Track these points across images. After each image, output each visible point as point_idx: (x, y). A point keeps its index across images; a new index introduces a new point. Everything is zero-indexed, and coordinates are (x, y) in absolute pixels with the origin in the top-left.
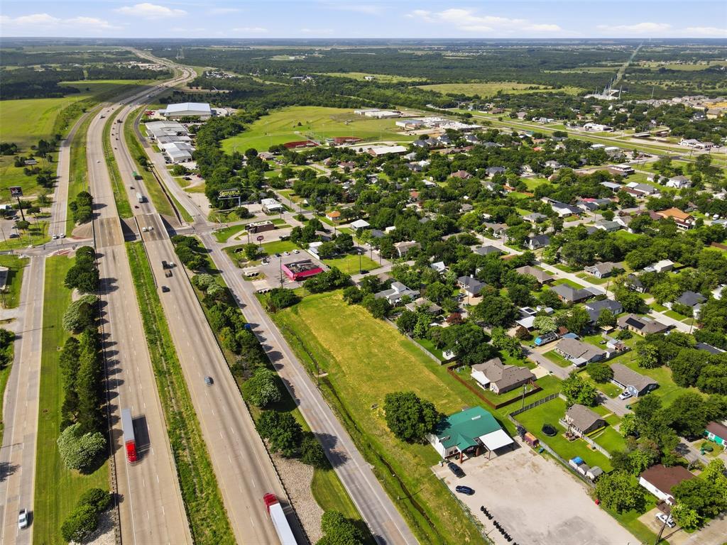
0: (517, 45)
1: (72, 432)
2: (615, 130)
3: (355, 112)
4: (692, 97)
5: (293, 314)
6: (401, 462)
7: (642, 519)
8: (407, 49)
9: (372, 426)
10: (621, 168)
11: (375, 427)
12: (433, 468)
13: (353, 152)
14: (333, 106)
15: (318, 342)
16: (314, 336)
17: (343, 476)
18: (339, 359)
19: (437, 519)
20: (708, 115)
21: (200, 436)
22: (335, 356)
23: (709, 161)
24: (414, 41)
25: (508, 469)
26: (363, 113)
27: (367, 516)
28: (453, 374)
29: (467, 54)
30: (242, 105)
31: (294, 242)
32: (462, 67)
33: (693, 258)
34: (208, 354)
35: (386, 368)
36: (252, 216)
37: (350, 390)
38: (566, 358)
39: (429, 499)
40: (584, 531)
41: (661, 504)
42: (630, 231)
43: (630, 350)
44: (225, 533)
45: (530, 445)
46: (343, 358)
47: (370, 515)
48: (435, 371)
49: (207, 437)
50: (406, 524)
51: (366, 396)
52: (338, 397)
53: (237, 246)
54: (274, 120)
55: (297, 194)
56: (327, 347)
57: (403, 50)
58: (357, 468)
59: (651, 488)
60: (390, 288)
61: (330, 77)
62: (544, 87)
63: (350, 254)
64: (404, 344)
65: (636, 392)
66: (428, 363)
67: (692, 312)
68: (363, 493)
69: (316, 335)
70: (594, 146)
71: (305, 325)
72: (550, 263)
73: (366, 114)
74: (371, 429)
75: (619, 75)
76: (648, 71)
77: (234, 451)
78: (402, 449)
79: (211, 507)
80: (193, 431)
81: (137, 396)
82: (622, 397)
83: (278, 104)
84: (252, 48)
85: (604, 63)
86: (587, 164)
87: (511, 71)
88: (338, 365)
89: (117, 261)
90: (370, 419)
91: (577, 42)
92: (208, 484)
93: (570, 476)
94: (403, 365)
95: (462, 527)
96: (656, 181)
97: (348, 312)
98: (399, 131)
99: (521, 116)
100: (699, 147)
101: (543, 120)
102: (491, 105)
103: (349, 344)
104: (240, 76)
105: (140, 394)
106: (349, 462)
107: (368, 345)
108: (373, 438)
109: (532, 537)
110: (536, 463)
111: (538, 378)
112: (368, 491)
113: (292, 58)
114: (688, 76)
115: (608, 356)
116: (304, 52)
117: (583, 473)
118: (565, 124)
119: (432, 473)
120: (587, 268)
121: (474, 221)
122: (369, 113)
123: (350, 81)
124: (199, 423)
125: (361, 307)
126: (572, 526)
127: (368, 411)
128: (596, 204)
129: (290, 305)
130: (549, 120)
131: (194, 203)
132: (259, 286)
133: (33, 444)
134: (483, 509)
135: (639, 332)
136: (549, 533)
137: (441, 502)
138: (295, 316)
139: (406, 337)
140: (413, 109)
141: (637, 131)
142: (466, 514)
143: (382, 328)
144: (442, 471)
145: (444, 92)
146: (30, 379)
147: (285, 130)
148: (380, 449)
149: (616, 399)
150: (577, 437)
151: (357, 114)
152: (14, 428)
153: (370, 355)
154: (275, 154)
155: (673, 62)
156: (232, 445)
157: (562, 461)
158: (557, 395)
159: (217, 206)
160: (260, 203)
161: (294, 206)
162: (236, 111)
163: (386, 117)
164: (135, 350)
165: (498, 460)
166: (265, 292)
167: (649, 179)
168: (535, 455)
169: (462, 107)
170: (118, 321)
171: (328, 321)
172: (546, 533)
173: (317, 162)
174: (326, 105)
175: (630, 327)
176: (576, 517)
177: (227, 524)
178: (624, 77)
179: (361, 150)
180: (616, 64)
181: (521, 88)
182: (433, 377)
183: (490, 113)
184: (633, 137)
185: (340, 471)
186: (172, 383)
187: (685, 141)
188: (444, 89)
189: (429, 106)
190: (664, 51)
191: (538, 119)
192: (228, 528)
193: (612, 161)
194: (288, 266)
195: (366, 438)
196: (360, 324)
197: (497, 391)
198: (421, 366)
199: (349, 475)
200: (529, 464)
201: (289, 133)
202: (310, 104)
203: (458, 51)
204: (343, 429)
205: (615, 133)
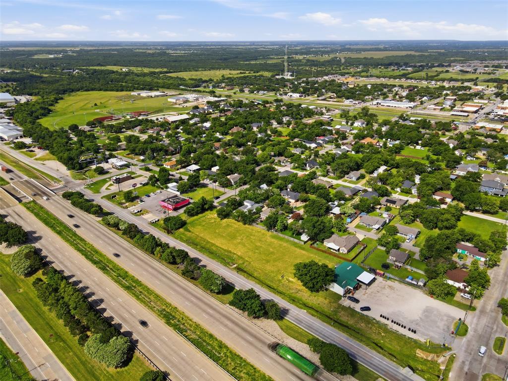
0: (211, 45)
1: (97, 341)
2: (305, 96)
3: (132, 94)
4: (333, 76)
5: (187, 233)
6: (319, 304)
7: (455, 299)
8: (138, 49)
9: (288, 288)
10: (326, 118)
11: (290, 289)
12: (340, 302)
13: (152, 121)
14: (112, 90)
15: (217, 246)
16: (211, 243)
17: (294, 321)
18: (239, 254)
19: (359, 329)
20: (349, 86)
21: (190, 320)
22: (235, 252)
23: (368, 111)
24: (139, 43)
25: (378, 292)
26: (139, 94)
27: (323, 339)
28: (315, 248)
29: (183, 52)
30: (35, 92)
31: (153, 185)
32: (186, 61)
33: (396, 163)
34: (153, 268)
35: (272, 253)
36: (107, 172)
37: (259, 271)
38: (368, 227)
39: (348, 320)
40: (435, 313)
41: (459, 289)
42: (353, 153)
43: (395, 216)
44: (255, 372)
45: (381, 276)
46: (242, 253)
47: (325, 337)
48: (303, 249)
49: (196, 319)
50: (348, 336)
51: (272, 272)
52: (254, 277)
53: (112, 194)
54: (70, 103)
55: (132, 153)
56: (226, 248)
57: (136, 49)
58: (297, 314)
59: (450, 282)
60: (244, 205)
61: (95, 69)
62: (248, 72)
63: (198, 187)
64: (273, 237)
65: (414, 237)
66: (295, 244)
67: (411, 192)
68: (312, 327)
69: (213, 242)
70: (302, 106)
71: (201, 237)
72: (324, 176)
73: (141, 95)
74: (288, 290)
75: (286, 64)
76: (300, 61)
77: (222, 323)
78: (315, 296)
79: (233, 360)
80: (183, 319)
81: (123, 307)
82: (408, 241)
83: (66, 91)
84: (11, 49)
85: (272, 57)
86: (304, 117)
87: (219, 62)
88: (240, 257)
89: (24, 218)
90: (283, 285)
91: (248, 44)
92: (220, 347)
93: (410, 287)
94: (281, 249)
95: (376, 329)
96: (347, 124)
97: (224, 225)
98: (173, 105)
99: (246, 90)
100: (355, 104)
101: (261, 92)
102: (223, 85)
103: (239, 243)
104: (17, 71)
105: (124, 305)
106: (290, 312)
107: (252, 242)
108: (293, 295)
109: (414, 323)
110: (390, 285)
111: (360, 240)
112: (314, 325)
113: (52, 56)
114: (324, 64)
115: (387, 222)
116: (60, 52)
117: (416, 283)
118: (276, 94)
119: (341, 305)
120: (346, 176)
121: (267, 157)
122: (144, 94)
123: (113, 72)
124: (183, 312)
125: (230, 220)
126: (428, 311)
127: (279, 281)
128: (327, 139)
129: (181, 227)
130: (265, 92)
131: (51, 168)
132: (149, 218)
133: (56, 362)
134: (381, 316)
135: (394, 206)
136: (421, 318)
137: (356, 319)
138: (190, 233)
139: (273, 233)
140: (171, 90)
141: (318, 96)
142: (374, 321)
143: (253, 230)
144: (346, 303)
145: (187, 78)
146: (13, 318)
147: (86, 109)
148: (301, 300)
149: (405, 243)
150: (401, 267)
151: (133, 95)
152: (28, 355)
153: (257, 248)
154: (92, 127)
155: (311, 56)
156: (218, 320)
157: (402, 281)
158: (376, 248)
159: (73, 168)
160: (107, 162)
161: (134, 161)
162: (34, 98)
163: (158, 96)
164: (94, 277)
165: (370, 289)
166: (156, 221)
167: (343, 123)
168: (386, 281)
169: (205, 87)
170: (62, 260)
171: (215, 232)
172: (419, 319)
173: (130, 130)
174: (106, 90)
175: (388, 204)
176: (427, 307)
177: (252, 366)
178: (289, 65)
179: (157, 119)
180: (280, 57)
181: (235, 73)
182: (304, 252)
183: (225, 89)
184: (318, 100)
185: (289, 318)
186: (141, 292)
187: (347, 101)
188: (185, 75)
189: (181, 87)
190: (301, 49)
191: (258, 92)
192: (255, 369)
193: (316, 114)
194: (164, 201)
195: (288, 296)
196: (238, 231)
197: (346, 252)
198: (293, 248)
199: (296, 319)
200: (386, 287)
201: (92, 111)
202: (93, 90)
203: (176, 50)
204: (273, 294)
205: (307, 98)
